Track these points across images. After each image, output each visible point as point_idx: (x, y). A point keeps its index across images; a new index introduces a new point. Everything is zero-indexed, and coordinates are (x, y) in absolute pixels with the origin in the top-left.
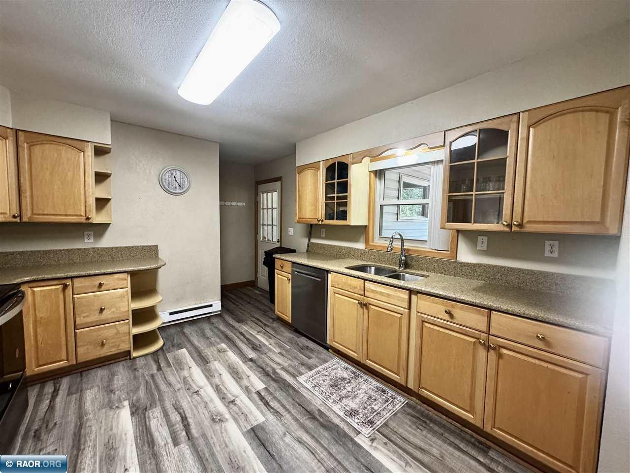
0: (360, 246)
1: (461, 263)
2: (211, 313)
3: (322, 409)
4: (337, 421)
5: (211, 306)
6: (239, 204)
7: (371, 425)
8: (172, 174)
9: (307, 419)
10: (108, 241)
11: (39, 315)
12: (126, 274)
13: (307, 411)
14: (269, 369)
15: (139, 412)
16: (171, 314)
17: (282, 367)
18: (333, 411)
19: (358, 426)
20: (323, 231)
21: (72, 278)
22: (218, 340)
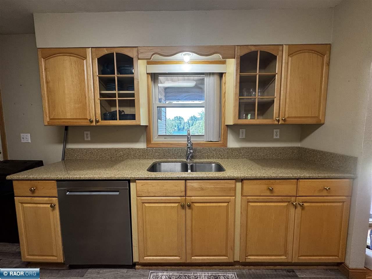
0: (142, 145)
1: (232, 149)
20: (87, 135)
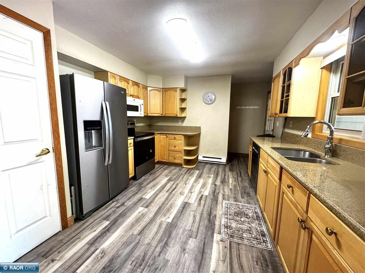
2: (221, 162)
3: (218, 216)
4: (217, 223)
5: (221, 159)
6: (254, 107)
7: (229, 237)
8: (208, 95)
9: (207, 214)
10: (186, 124)
11: (162, 144)
12: (182, 136)
13: (211, 212)
14: (217, 191)
15: (169, 180)
16: (203, 157)
17: (224, 193)
18: (221, 220)
19: (223, 232)
20: (291, 123)
21: (169, 134)
22: (213, 173)
